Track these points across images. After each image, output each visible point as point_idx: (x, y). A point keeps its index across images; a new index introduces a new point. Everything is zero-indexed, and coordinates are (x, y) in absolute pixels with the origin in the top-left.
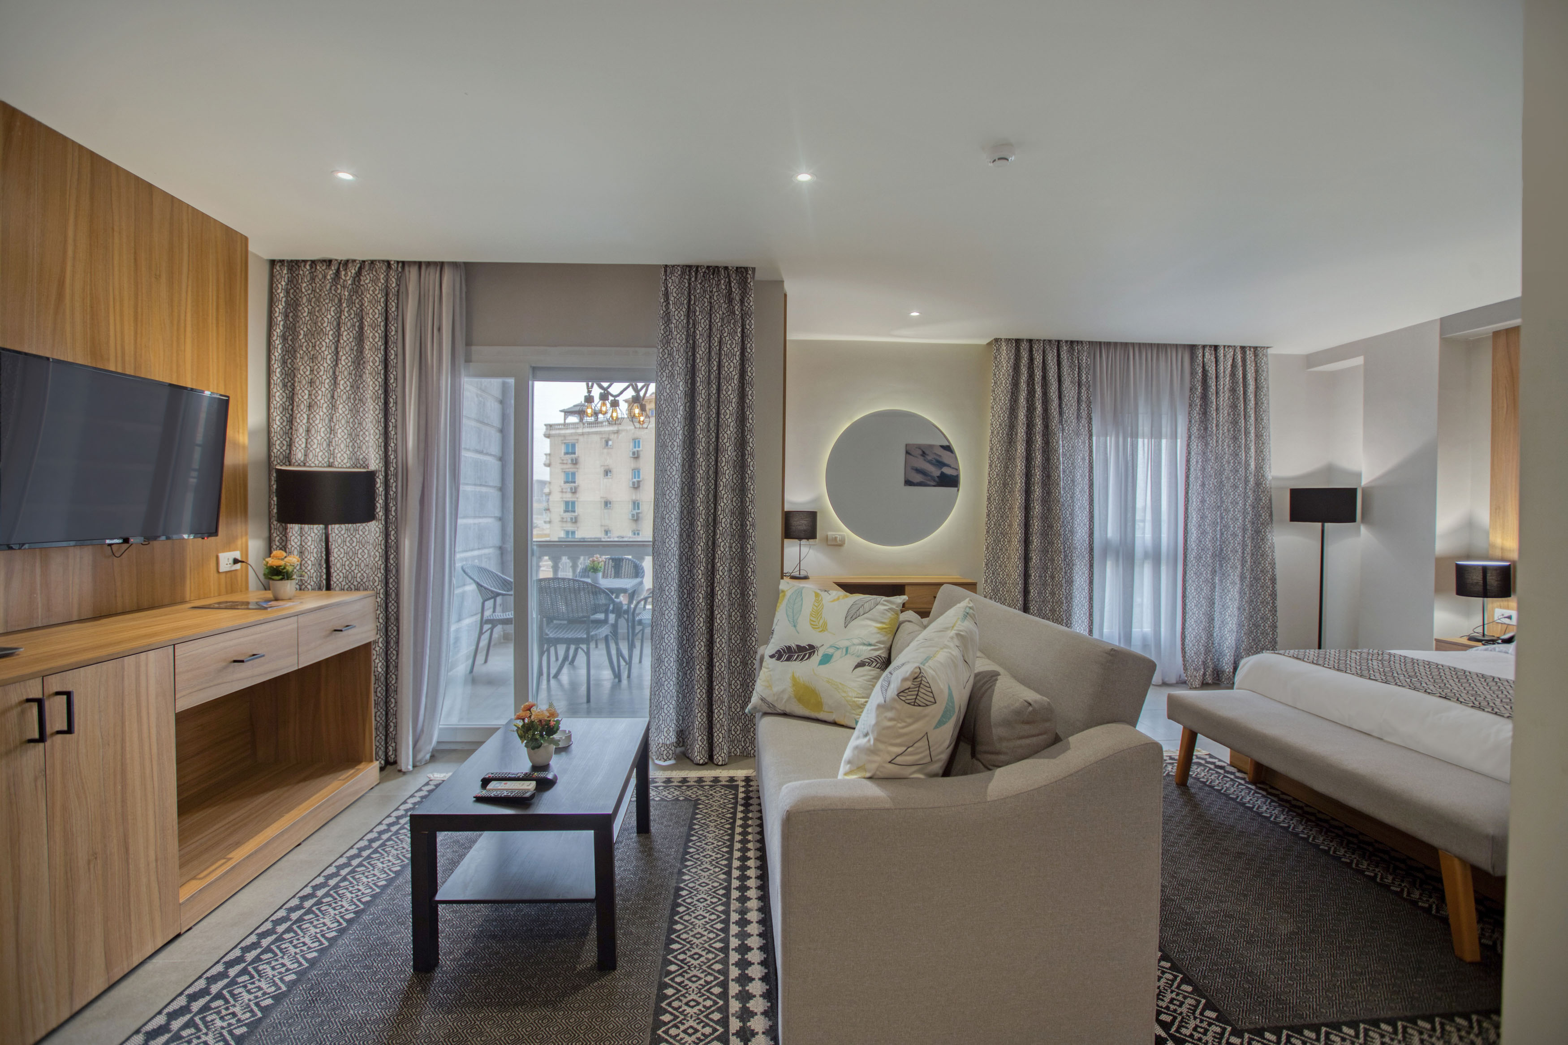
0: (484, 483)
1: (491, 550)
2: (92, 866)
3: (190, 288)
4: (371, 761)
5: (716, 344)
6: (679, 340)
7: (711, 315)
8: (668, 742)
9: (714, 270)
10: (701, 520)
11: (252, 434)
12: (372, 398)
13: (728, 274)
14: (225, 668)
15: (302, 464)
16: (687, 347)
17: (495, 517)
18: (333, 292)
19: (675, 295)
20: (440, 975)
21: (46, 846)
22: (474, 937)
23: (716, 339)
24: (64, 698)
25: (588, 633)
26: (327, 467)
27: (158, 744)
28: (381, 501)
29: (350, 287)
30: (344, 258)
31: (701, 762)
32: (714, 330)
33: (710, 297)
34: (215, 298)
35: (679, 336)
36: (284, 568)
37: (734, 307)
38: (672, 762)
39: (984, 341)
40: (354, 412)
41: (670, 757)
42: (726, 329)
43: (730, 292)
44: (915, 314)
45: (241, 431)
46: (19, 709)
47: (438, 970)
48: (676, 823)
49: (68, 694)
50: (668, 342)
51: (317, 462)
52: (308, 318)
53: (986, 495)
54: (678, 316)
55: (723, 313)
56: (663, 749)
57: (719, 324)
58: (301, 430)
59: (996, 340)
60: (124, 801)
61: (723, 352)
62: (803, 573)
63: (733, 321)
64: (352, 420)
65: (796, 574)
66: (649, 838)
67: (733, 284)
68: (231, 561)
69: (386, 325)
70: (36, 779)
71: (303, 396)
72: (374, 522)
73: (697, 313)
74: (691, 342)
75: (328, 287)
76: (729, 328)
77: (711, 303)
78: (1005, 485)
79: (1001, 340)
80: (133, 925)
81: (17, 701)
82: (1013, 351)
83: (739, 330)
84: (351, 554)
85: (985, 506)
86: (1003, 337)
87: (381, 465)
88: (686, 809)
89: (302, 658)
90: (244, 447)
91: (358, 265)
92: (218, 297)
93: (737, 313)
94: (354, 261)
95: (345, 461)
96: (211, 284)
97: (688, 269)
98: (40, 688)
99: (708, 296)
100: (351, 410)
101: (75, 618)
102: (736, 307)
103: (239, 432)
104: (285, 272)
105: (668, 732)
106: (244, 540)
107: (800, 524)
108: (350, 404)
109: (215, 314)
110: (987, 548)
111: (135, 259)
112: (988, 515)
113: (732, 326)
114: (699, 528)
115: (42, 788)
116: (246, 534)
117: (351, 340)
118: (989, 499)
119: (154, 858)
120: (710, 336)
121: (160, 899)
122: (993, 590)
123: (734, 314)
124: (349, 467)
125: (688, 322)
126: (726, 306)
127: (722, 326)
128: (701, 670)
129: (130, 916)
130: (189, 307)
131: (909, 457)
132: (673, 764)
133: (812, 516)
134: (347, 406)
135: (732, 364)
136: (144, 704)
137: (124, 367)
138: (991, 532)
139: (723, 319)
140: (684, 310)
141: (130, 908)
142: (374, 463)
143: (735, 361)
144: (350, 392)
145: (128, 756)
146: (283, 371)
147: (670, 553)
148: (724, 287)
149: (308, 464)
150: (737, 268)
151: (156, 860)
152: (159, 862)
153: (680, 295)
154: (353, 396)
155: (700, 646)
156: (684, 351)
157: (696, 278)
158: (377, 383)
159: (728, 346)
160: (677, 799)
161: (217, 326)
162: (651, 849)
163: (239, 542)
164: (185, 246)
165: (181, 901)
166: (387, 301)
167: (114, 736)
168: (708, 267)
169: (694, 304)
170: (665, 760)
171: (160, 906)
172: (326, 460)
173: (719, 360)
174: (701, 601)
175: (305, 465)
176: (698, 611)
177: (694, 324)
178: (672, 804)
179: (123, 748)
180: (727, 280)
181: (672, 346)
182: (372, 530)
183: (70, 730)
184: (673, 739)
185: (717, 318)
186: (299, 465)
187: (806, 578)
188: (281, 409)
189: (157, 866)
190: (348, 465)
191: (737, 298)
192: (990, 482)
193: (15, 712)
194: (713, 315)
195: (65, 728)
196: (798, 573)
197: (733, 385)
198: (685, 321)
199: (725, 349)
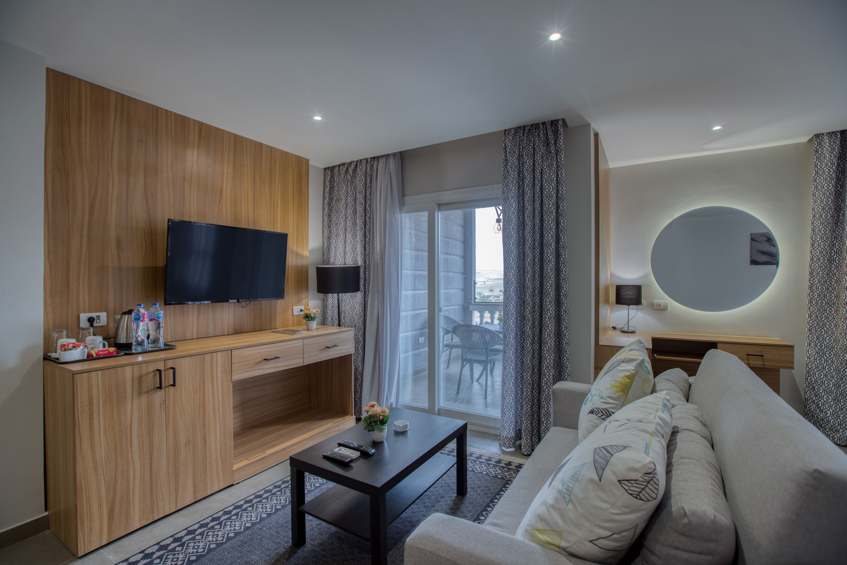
0: (451, 271)
1: (457, 307)
2: (187, 446)
3: (280, 186)
4: (352, 415)
5: (538, 175)
6: (513, 175)
7: (534, 156)
8: (509, 436)
9: (535, 127)
10: (529, 292)
11: (311, 252)
12: (359, 229)
13: (546, 127)
14: (260, 362)
15: (333, 264)
16: (519, 179)
17: (460, 289)
18: (346, 179)
19: (510, 147)
20: (300, 552)
21: (165, 434)
22: (331, 535)
23: (538, 171)
24: (172, 370)
25: (487, 358)
26: (344, 265)
27: (222, 395)
28: (363, 282)
29: (352, 175)
30: (350, 161)
31: (526, 453)
32: (536, 165)
33: (534, 145)
34: (292, 189)
35: (512, 173)
36: (310, 315)
37: (551, 148)
38: (513, 449)
39: (805, 139)
40: (354, 237)
41: (511, 446)
42: (545, 164)
43: (547, 139)
44: (717, 128)
45: (305, 249)
46: (153, 373)
47: (302, 548)
48: (486, 494)
49: (174, 369)
50: (506, 178)
51: (339, 263)
52: (337, 193)
53: (808, 270)
54: (513, 160)
55: (543, 153)
56: (506, 440)
57: (540, 161)
58: (333, 247)
59: (817, 136)
60: (204, 419)
61: (544, 179)
62: (631, 329)
63: (550, 158)
64: (353, 241)
65: (625, 329)
66: (462, 500)
67: (549, 133)
68: (299, 310)
69: (365, 191)
70: (161, 404)
71: (334, 231)
72: (359, 292)
73: (524, 157)
74: (521, 176)
75: (343, 177)
76: (548, 162)
77: (534, 148)
78: (831, 261)
79: (823, 134)
80: (208, 476)
81: (152, 370)
82: (838, 142)
83: (555, 163)
84: (353, 308)
85: (808, 280)
86: (825, 131)
87: (363, 263)
88: (498, 485)
89: (305, 360)
90: (307, 257)
91: (355, 163)
92: (293, 189)
93: (553, 151)
94: (354, 162)
95: (350, 262)
96: (290, 183)
97: (517, 129)
98: (163, 365)
99: (532, 144)
100: (353, 236)
101: (226, 333)
102: (552, 148)
103: (304, 250)
104: (329, 173)
105: (509, 429)
106: (306, 300)
107: (629, 294)
108: (352, 233)
109: (292, 196)
110: (810, 316)
111: (254, 177)
112: (811, 288)
113: (550, 161)
114: (528, 298)
115: (164, 408)
116: (308, 297)
117: (352, 201)
118: (811, 273)
119: (219, 447)
120: (534, 170)
121: (222, 467)
122: (818, 353)
123: (551, 152)
124: (352, 265)
125: (519, 163)
126: (545, 148)
127: (542, 162)
128: (527, 392)
129: (206, 471)
130: (279, 195)
131: (754, 243)
132: (512, 452)
133: (638, 289)
134: (350, 234)
135: (551, 187)
136: (215, 376)
137: (248, 225)
138: (814, 302)
139: (542, 157)
140: (516, 156)
141: (206, 468)
142: (360, 262)
143: (553, 184)
144: (352, 227)
145: (206, 399)
146: (329, 220)
147: (510, 313)
148: (542, 136)
149: (335, 264)
150: (552, 121)
151: (221, 449)
152: (222, 450)
153: (513, 147)
154: (353, 229)
155: (527, 376)
156: (516, 182)
157: (523, 134)
158: (361, 221)
159: (548, 175)
160: (496, 477)
161: (293, 202)
162: (458, 508)
163: (304, 301)
164: (278, 167)
165: (234, 469)
166: (366, 179)
167: (199, 389)
168: (532, 125)
169: (522, 150)
170: (508, 448)
171: (223, 469)
172: (343, 261)
173: (541, 185)
174: (528, 346)
175: (334, 265)
176: (527, 352)
177: (523, 164)
178: (491, 479)
179: (204, 395)
180: (545, 131)
181: (508, 180)
182: (359, 296)
183: (174, 385)
184: (513, 434)
185: (538, 157)
186: (332, 265)
187: (633, 332)
188: (327, 238)
189: (221, 451)
190: (351, 263)
191: (552, 142)
192: (812, 259)
193: (151, 375)
194: (536, 155)
195: (172, 384)
196: (627, 328)
197: (552, 200)
198: (517, 163)
199: (546, 177)
